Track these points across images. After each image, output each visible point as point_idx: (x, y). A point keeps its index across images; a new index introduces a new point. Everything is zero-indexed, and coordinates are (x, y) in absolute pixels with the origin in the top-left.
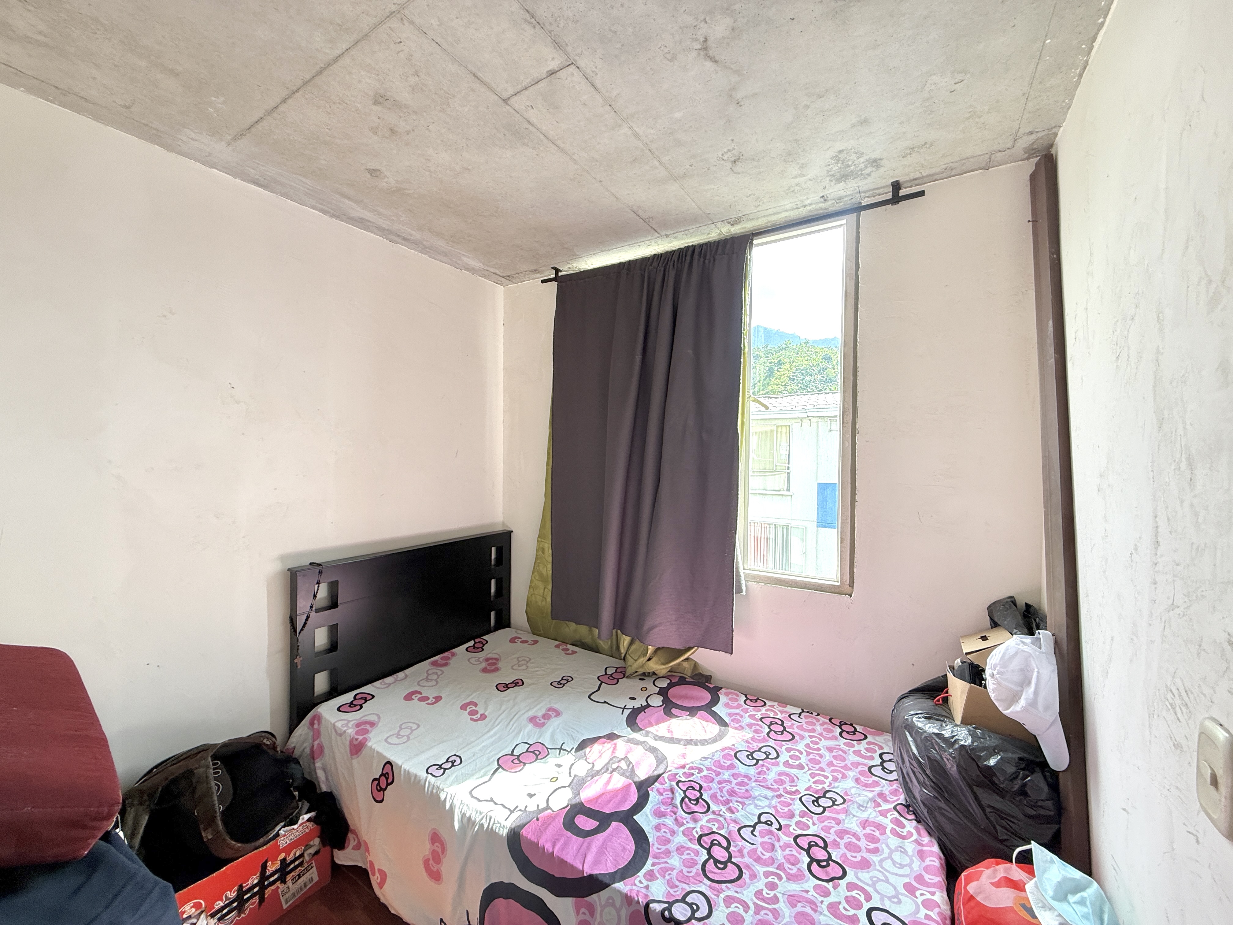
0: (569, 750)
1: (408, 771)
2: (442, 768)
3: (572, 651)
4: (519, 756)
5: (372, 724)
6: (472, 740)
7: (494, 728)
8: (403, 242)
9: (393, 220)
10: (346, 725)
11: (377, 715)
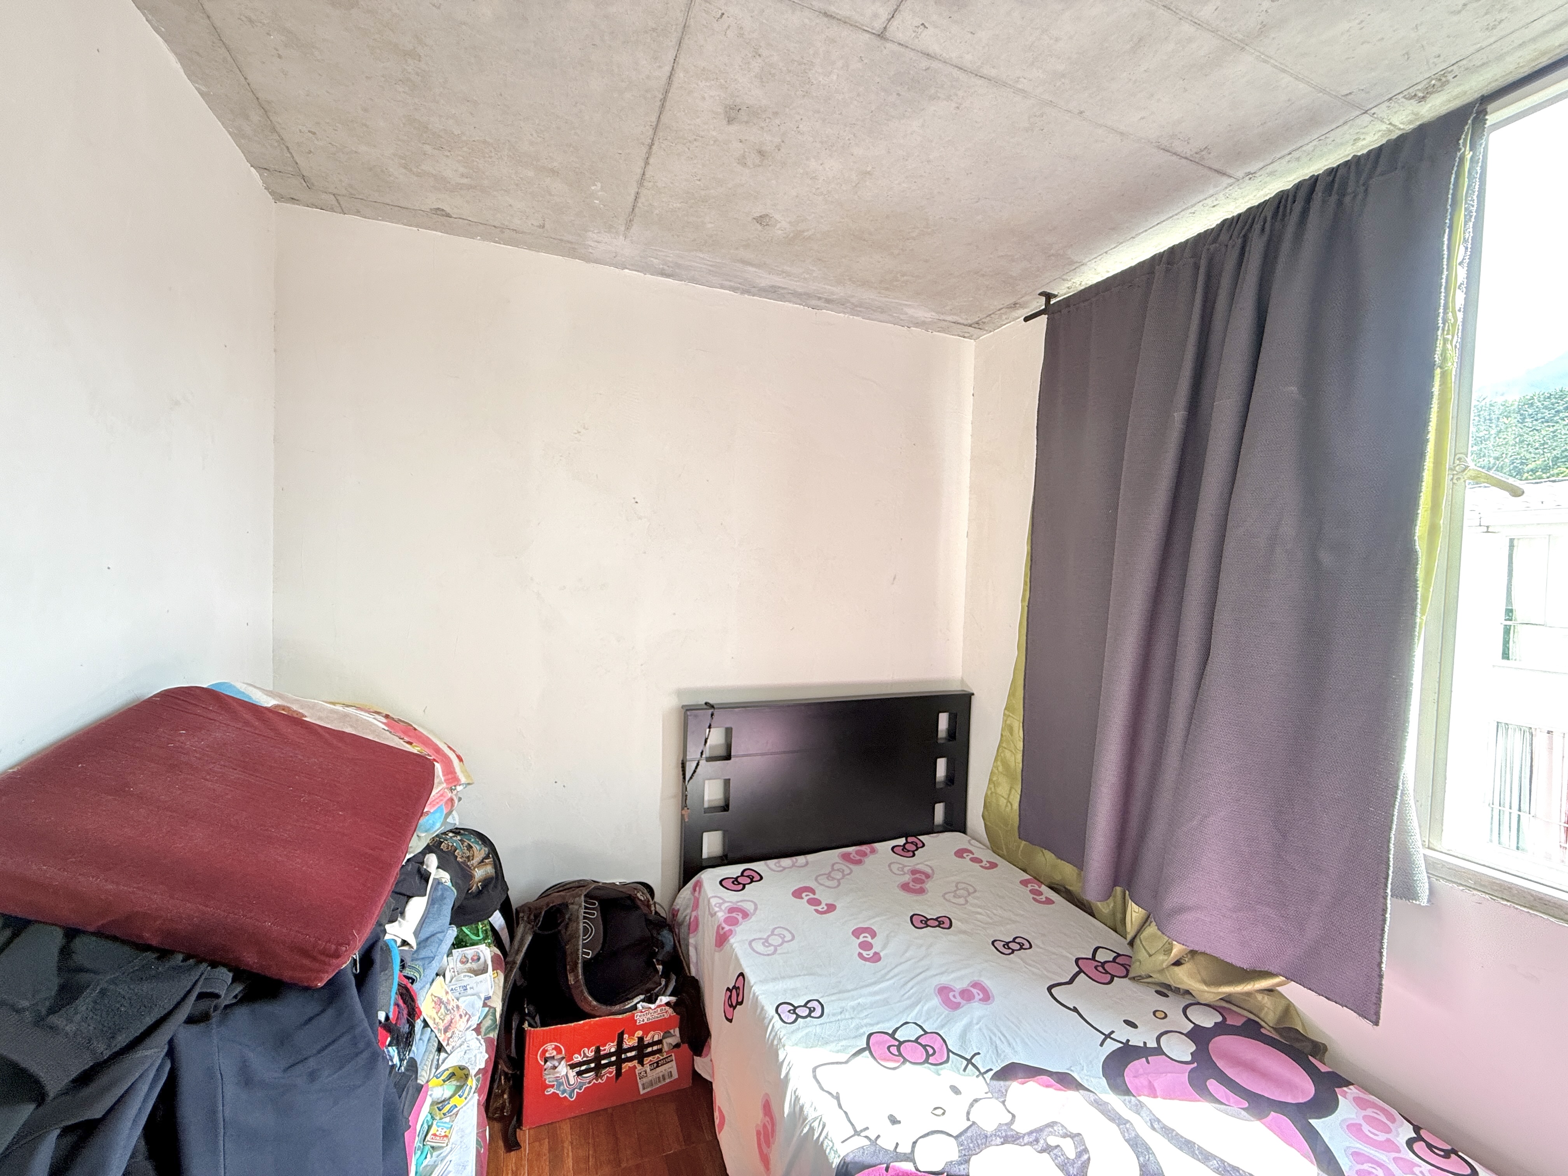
0: (982, 1070)
1: (757, 998)
2: (795, 1013)
3: (1046, 898)
4: (901, 1043)
5: (745, 915)
6: (849, 987)
7: (883, 982)
8: (827, 305)
9: (805, 279)
10: (721, 904)
11: (756, 905)
